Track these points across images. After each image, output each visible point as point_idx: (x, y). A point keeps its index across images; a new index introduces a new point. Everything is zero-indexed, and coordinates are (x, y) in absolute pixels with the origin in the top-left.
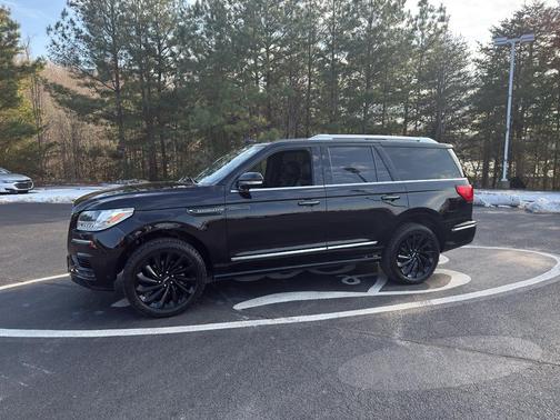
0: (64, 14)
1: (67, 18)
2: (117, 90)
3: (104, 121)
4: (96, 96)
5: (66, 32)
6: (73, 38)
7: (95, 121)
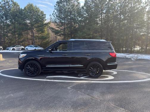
0: (54, 11)
1: (55, 12)
2: (65, 28)
3: (62, 35)
4: (59, 30)
5: (54, 15)
6: (56, 17)
7: (60, 36)
